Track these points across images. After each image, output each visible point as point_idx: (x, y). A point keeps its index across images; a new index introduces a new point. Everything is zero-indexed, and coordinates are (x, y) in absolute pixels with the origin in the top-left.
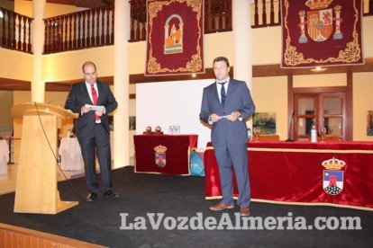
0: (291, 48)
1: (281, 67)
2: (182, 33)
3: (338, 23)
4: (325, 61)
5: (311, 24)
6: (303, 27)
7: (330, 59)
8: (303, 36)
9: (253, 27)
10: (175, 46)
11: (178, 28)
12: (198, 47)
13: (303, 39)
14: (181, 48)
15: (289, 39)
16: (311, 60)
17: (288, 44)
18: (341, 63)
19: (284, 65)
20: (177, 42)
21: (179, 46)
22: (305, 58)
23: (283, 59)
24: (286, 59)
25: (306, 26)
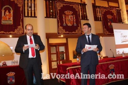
0: (61, 27)
1: (57, 34)
2: (12, 15)
3: (75, 20)
4: (72, 33)
5: (67, 19)
6: (64, 20)
7: (73, 32)
8: (64, 23)
9: (45, 17)
10: (8, 21)
11: (10, 12)
12: (21, 23)
13: (64, 24)
14: (12, 22)
15: (60, 24)
16: (68, 32)
17: (59, 26)
18: (77, 34)
19: (58, 33)
20: (9, 19)
21: (11, 21)
22: (66, 31)
23: (58, 31)
24: (59, 31)
25: (65, 20)
